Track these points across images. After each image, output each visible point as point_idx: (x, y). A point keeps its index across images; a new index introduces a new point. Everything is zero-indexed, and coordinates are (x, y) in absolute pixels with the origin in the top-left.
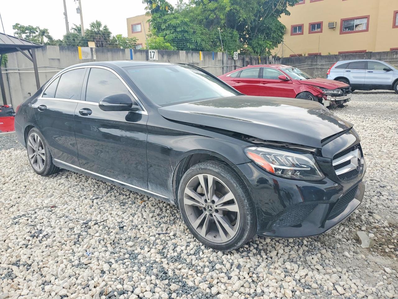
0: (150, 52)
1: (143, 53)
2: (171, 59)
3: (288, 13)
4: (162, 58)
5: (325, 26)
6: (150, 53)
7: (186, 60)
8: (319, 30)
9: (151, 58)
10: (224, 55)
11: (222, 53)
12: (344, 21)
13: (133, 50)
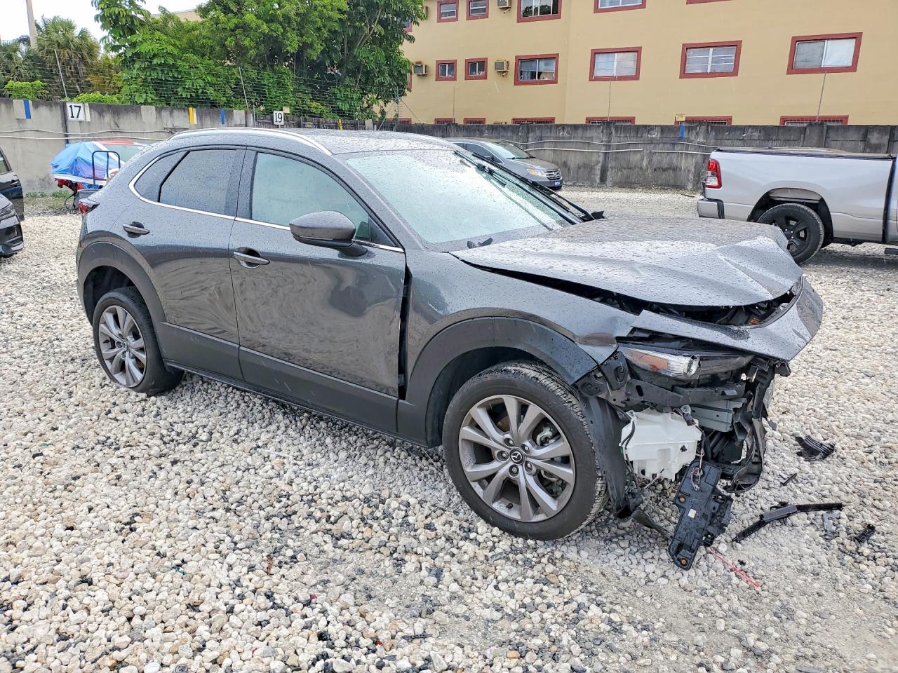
0: (71, 106)
1: (54, 108)
2: (121, 120)
3: (411, 39)
4: (100, 119)
5: (491, 66)
6: (69, 109)
7: (156, 123)
8: (482, 73)
9: (73, 117)
10: (248, 115)
11: (243, 112)
12: (521, 60)
13: (30, 102)
